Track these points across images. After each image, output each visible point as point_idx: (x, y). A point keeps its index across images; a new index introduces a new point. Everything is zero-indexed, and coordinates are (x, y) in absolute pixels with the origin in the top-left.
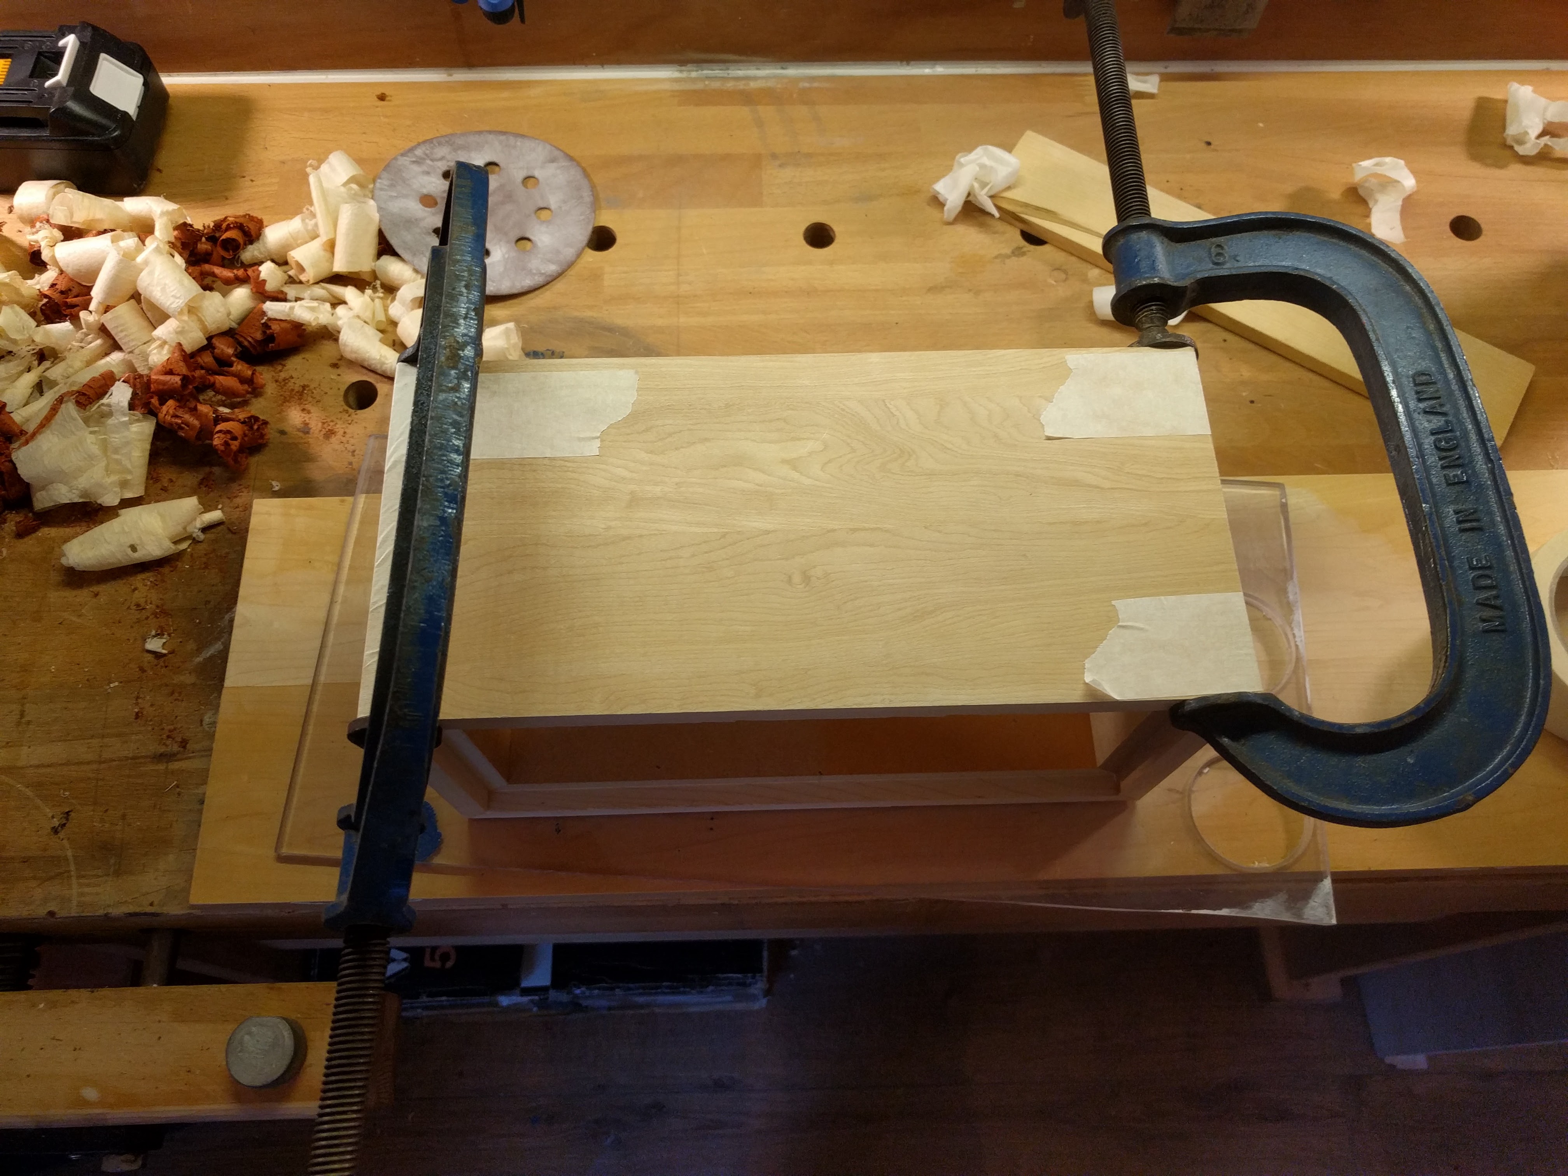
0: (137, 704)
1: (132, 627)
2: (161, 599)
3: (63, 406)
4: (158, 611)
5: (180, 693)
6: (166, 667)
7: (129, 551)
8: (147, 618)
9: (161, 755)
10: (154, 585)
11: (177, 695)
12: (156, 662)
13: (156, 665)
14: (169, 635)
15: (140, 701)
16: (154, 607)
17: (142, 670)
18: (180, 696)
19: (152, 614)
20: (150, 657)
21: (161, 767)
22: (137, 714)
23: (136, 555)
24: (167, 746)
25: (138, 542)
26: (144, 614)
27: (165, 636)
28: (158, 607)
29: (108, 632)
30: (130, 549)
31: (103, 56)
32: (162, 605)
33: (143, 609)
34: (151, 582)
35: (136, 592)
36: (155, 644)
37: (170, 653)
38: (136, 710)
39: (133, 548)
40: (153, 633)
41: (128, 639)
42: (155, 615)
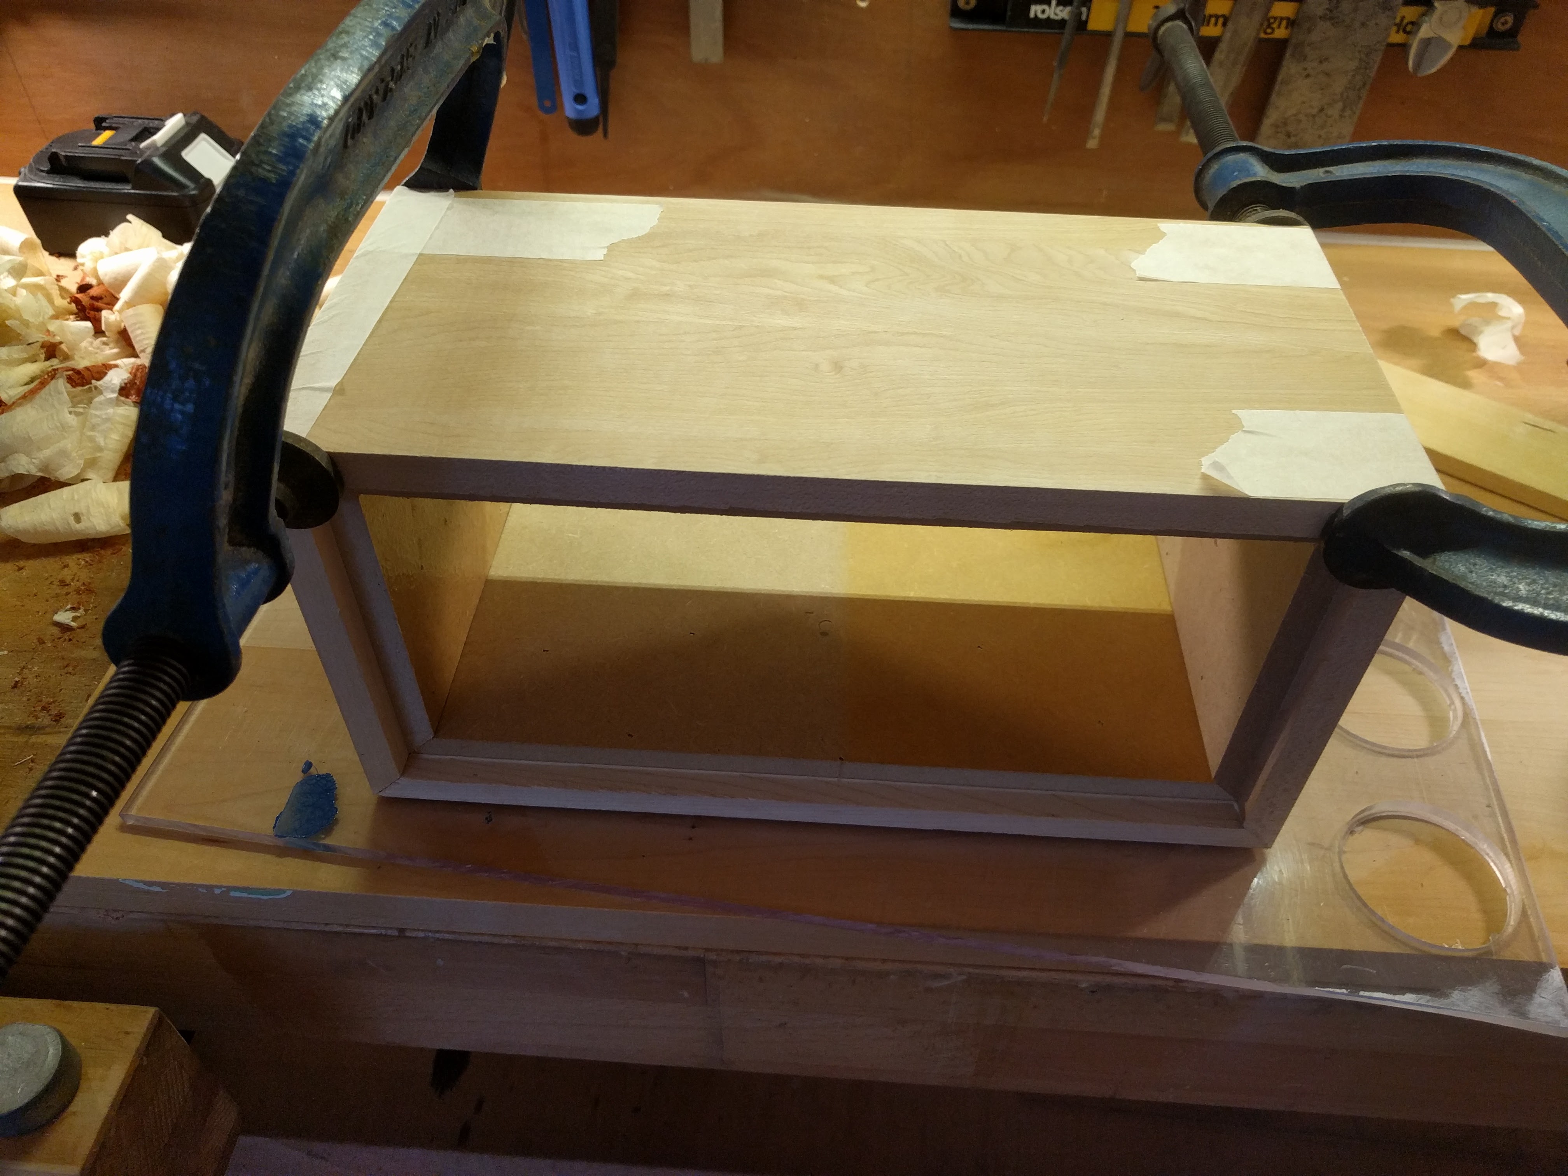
0: (19, 674)
1: (47, 601)
2: (91, 578)
3: (53, 381)
4: (82, 588)
5: (75, 668)
6: (70, 640)
7: (72, 520)
8: (68, 594)
9: (27, 727)
10: (89, 564)
11: (71, 668)
12: (60, 635)
13: (60, 638)
14: (86, 611)
15: (25, 671)
16: (79, 584)
17: (41, 642)
18: (73, 670)
19: (75, 591)
20: (56, 630)
21: (21, 739)
22: (17, 682)
23: (78, 526)
24: (37, 718)
25: (84, 511)
26: (66, 589)
27: (80, 611)
28: (84, 584)
29: (18, 603)
30: (72, 518)
31: (203, 136)
32: (90, 583)
33: (67, 585)
34: (87, 562)
35: (66, 569)
36: (64, 617)
37: (79, 628)
38: (17, 679)
39: (77, 517)
40: (69, 606)
41: (38, 612)
42: (78, 592)
